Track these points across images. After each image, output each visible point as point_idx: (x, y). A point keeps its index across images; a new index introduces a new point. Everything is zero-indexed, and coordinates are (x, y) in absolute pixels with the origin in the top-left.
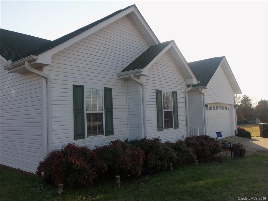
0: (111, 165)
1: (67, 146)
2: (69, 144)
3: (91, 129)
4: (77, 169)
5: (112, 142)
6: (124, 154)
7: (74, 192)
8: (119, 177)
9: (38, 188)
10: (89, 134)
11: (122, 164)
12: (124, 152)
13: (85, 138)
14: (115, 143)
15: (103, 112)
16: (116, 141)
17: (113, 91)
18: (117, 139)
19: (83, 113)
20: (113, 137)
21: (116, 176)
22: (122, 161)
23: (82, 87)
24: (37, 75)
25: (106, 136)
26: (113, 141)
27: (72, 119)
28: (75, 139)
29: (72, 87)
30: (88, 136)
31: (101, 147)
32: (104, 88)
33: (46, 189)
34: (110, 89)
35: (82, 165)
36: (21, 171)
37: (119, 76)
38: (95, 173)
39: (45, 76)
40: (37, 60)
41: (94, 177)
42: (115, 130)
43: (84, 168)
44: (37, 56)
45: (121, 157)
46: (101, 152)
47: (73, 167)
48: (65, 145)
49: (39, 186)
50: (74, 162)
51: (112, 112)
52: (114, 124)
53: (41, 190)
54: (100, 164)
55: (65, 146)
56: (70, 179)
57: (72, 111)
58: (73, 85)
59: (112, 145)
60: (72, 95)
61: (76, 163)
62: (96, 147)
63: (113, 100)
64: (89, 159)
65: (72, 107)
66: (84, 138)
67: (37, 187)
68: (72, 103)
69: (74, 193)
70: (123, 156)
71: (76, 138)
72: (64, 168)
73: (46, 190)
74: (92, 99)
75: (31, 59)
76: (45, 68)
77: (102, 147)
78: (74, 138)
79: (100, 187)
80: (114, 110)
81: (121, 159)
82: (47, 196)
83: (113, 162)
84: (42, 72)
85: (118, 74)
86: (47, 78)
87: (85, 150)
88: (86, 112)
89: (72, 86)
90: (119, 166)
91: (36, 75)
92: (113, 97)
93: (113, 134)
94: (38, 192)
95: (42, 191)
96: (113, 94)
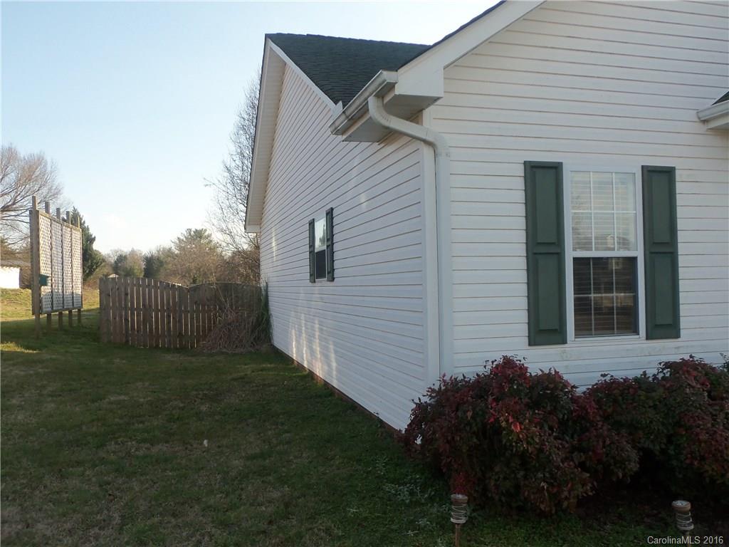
0: (657, 453)
1: (497, 366)
2: (505, 357)
3: (591, 314)
4: (514, 449)
5: (668, 365)
6: (714, 417)
7: (507, 527)
8: (689, 508)
9: (408, 485)
10: (582, 330)
11: (703, 458)
12: (717, 408)
13: (566, 343)
14: (681, 370)
15: (639, 253)
16: (684, 362)
17: (678, 178)
18: (691, 357)
19: (560, 256)
20: (678, 348)
21: (676, 499)
22: (703, 445)
23: (556, 169)
24: (411, 138)
25: (647, 339)
26: (675, 363)
27: (523, 276)
28: (530, 345)
29: (520, 170)
30: (577, 335)
31: (622, 380)
32: (643, 166)
33: (426, 496)
34: (668, 173)
35: (532, 438)
36: (381, 421)
37: (705, 122)
38: (588, 475)
39: (430, 139)
40: (396, 85)
41: (580, 490)
42: (684, 322)
43: (541, 451)
44: (397, 71)
45: (698, 426)
46: (620, 398)
47: (504, 441)
48: (493, 362)
49: (412, 479)
50: (504, 424)
51: (672, 256)
52: (683, 297)
53: (412, 493)
54: (608, 442)
55: (495, 363)
56: (496, 480)
57: (521, 250)
58: (525, 163)
59: (668, 375)
60: (520, 196)
61: (512, 431)
62: (603, 379)
63: (680, 212)
64: (568, 420)
65: (521, 236)
66: (564, 342)
67: (404, 484)
68: (521, 223)
69: (510, 530)
70: (709, 425)
71: (533, 342)
72: (475, 440)
73: (426, 499)
74: (595, 208)
75: (380, 85)
76: (429, 113)
77: (626, 380)
78: (526, 340)
79: (608, 527)
80: (681, 249)
81: (697, 434)
82: (422, 522)
83: (665, 441)
84: (422, 125)
85: (701, 115)
86: (436, 143)
87: (552, 386)
88: (570, 254)
89: (522, 167)
90: (688, 461)
91: (407, 139)
92: (680, 200)
93: (677, 336)
94: (403, 500)
95: (414, 500)
96: (680, 187)
